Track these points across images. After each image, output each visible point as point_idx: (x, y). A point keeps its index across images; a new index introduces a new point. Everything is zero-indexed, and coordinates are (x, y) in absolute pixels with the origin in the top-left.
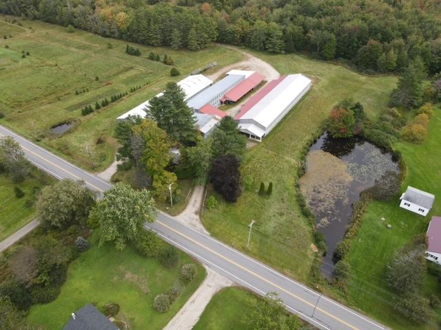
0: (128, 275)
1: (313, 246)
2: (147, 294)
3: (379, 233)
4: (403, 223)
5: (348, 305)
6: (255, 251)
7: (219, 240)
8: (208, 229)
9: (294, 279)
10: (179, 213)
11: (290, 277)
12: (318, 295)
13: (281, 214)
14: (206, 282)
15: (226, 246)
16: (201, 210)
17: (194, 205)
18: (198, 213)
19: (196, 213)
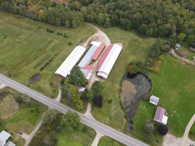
0: (75, 137)
1: (125, 119)
2: (82, 142)
3: (143, 113)
4: (150, 108)
5: (134, 138)
6: (109, 123)
7: (98, 121)
8: (95, 118)
9: (120, 131)
10: (85, 113)
11: (119, 131)
12: (127, 136)
13: (115, 109)
14: (97, 136)
15: (101, 123)
16: (91, 111)
17: (89, 109)
18: (91, 112)
19: (90, 112)
